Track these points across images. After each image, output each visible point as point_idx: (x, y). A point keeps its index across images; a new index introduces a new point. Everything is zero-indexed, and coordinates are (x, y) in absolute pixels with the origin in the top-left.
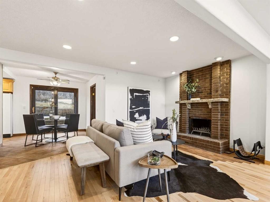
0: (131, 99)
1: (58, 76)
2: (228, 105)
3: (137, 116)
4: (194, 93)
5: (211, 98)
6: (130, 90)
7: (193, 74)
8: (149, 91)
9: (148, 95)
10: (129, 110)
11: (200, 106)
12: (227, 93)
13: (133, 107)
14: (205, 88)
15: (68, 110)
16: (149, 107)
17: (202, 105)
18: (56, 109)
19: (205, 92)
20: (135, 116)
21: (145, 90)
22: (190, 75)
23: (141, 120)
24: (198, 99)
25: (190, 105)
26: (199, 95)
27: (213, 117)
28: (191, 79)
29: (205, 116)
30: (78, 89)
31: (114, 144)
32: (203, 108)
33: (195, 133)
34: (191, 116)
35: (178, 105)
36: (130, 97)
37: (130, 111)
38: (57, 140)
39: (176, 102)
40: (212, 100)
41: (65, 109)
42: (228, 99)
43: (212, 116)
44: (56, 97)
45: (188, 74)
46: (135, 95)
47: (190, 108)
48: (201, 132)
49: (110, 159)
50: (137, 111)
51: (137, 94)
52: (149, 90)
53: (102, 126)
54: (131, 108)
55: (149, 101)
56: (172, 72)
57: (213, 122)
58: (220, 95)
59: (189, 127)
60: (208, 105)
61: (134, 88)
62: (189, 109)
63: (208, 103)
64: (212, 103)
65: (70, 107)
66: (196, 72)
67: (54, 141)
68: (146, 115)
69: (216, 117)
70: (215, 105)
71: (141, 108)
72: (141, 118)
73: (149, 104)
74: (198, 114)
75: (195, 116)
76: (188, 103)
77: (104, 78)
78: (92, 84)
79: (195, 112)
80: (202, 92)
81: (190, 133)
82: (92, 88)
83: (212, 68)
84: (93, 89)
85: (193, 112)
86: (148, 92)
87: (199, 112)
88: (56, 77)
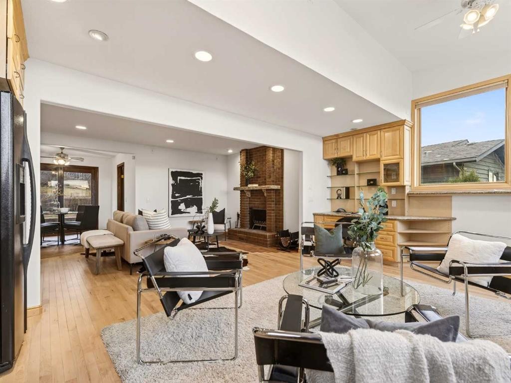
0: (172, 185)
1: (64, 151)
2: (280, 193)
3: (182, 207)
4: (252, 178)
5: (266, 185)
6: (172, 172)
8: (202, 174)
9: (199, 179)
10: (171, 199)
12: (280, 180)
13: (177, 195)
15: (81, 200)
16: (202, 196)
17: (259, 192)
18: (61, 198)
20: (180, 207)
21: (194, 172)
22: (250, 155)
23: (189, 213)
24: (257, 185)
25: (249, 193)
26: (258, 181)
30: (98, 168)
31: (127, 229)
32: (259, 196)
33: (257, 228)
34: (251, 206)
35: (239, 192)
36: (172, 182)
37: (172, 201)
38: (65, 243)
39: (235, 189)
40: (267, 187)
41: (74, 199)
42: (279, 186)
43: (267, 206)
44: (61, 179)
45: (247, 153)
46: (180, 179)
47: (250, 196)
48: (261, 225)
49: (124, 244)
50: (182, 201)
51: (183, 178)
52: (200, 172)
53: (122, 217)
54: (173, 197)
55: (201, 187)
56: (228, 150)
57: (268, 213)
58: (273, 181)
59: (249, 221)
60: (263, 194)
61: (179, 170)
62: (249, 198)
63: (263, 191)
64: (267, 190)
65: (84, 195)
66: (255, 151)
67: (60, 243)
68: (197, 206)
69: (271, 207)
70: (269, 193)
71: (188, 197)
72: (188, 210)
73: (201, 192)
74: (257, 204)
75: (255, 207)
76: (247, 190)
77: (134, 158)
78: (119, 163)
79: (255, 201)
80: (260, 177)
81: (251, 228)
82: (120, 167)
83: (266, 149)
84: (121, 169)
85: (252, 201)
86: (200, 175)
88: (62, 153)
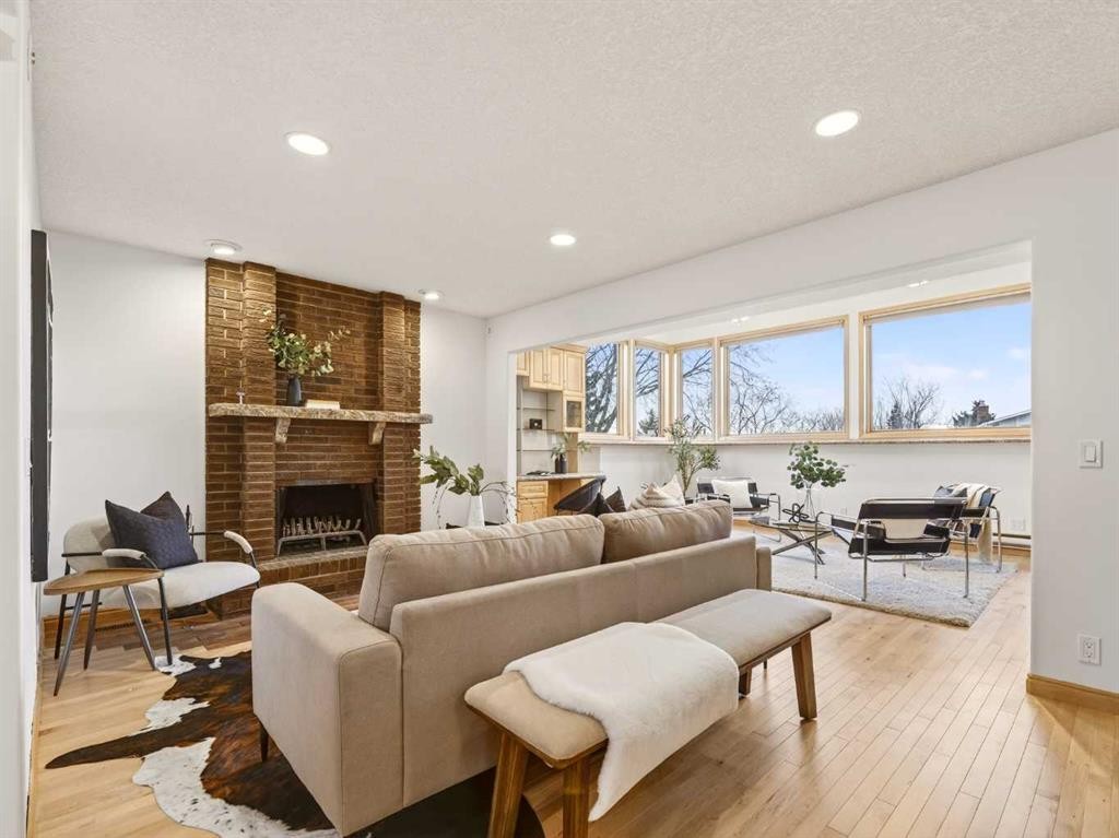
7: (295, 296)
11: (328, 432)
14: (347, 366)
17: (336, 428)
19: (347, 382)
25: (287, 430)
26: (324, 389)
27: (388, 472)
28: (288, 314)
29: (348, 472)
32: (338, 440)
34: (285, 474)
43: (388, 469)
45: (274, 283)
47: (284, 439)
57: (394, 489)
59: (275, 531)
60: (366, 433)
62: (279, 446)
64: (385, 427)
66: (307, 291)
74: (322, 466)
75: (308, 476)
76: (287, 420)
79: (308, 458)
85: (294, 458)
87: (323, 458)
